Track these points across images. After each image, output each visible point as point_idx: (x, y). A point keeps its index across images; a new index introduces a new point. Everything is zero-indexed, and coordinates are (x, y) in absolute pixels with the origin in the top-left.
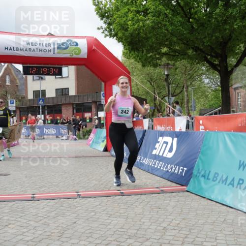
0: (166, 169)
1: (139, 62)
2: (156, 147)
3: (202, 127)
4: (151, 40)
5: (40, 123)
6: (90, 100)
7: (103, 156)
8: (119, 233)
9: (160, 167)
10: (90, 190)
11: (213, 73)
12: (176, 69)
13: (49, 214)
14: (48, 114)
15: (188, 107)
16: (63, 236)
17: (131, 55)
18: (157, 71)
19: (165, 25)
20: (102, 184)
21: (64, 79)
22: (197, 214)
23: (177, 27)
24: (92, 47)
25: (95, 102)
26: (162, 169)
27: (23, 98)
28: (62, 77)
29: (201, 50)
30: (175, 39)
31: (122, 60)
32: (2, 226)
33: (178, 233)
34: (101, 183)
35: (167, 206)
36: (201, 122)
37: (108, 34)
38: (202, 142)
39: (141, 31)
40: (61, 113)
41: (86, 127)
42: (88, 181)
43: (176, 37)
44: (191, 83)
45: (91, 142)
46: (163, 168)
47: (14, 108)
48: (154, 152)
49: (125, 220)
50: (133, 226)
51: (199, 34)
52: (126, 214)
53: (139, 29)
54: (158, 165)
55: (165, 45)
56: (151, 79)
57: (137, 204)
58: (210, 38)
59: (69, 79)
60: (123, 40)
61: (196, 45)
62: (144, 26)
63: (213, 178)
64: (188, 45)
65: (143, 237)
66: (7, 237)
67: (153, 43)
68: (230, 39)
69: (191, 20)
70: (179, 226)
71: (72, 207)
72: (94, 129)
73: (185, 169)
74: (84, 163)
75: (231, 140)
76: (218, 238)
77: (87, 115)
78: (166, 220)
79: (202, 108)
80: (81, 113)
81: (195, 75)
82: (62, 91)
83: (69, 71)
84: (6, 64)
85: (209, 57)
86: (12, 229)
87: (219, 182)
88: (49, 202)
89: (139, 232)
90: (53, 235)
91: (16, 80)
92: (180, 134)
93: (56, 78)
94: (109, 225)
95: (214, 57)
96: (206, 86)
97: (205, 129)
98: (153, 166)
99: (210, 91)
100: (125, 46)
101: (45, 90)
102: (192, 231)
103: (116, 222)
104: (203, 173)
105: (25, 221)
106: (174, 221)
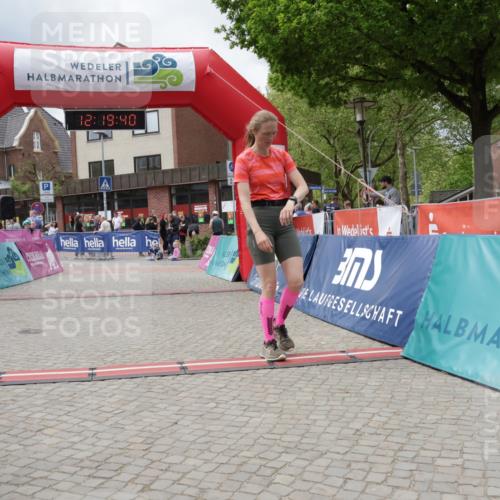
0: (360, 313)
1: (302, 97)
2: (339, 269)
3: (433, 227)
4: (325, 51)
5: (105, 227)
6: (205, 178)
7: (232, 291)
8: (265, 442)
9: (349, 310)
10: (206, 358)
11: (456, 115)
12: (380, 109)
13: (123, 408)
14: (120, 208)
15: (406, 187)
16: (152, 449)
17: (285, 83)
18: (340, 114)
19: (354, 19)
20: (230, 346)
21: (151, 136)
22: (423, 403)
23: (378, 21)
24: (206, 68)
25: (215, 182)
26: (352, 313)
27: (70, 177)
28: (146, 132)
29: (430, 69)
30: (375, 47)
31: (268, 94)
32: (31, 431)
33: (385, 441)
34: (228, 343)
35: (362, 389)
36: (431, 216)
37: (238, 41)
38: (434, 258)
39: (306, 33)
40: (147, 206)
41: (197, 232)
42: (203, 341)
43: (378, 42)
44: (412, 139)
45: (208, 264)
46: (355, 311)
47: (51, 199)
48: (336, 280)
49: (276, 416)
50: (294, 428)
51: (425, 33)
52: (279, 405)
53: (300, 29)
54: (345, 306)
55: (356, 60)
56: (328, 131)
57: (301, 384)
58: (448, 43)
59: (160, 137)
60: (268, 53)
61: (419, 58)
62: (311, 23)
63: (457, 331)
64: (402, 58)
65: (312, 450)
66: (41, 452)
67: (329, 57)
68: (490, 44)
69: (408, 6)
70: (387, 426)
71: (171, 392)
72: (213, 237)
73: (400, 312)
74: (195, 305)
75: (494, 252)
76: (465, 450)
77: (200, 209)
78: (360, 415)
79: (434, 189)
80: (187, 206)
81: (419, 122)
82: (148, 160)
83: (160, 120)
84: (33, 111)
85: (447, 83)
86: (51, 436)
87: (469, 338)
88: (124, 384)
89: (304, 440)
90: (132, 447)
91: (53, 141)
92: (388, 243)
93: (133, 134)
94: (244, 426)
95: (458, 82)
96: (442, 143)
97: (440, 230)
98: (334, 307)
99: (450, 153)
100: (272, 65)
101: (112, 161)
102: (413, 436)
103: (259, 420)
104: (435, 320)
105: (76, 421)
106: (376, 418)
